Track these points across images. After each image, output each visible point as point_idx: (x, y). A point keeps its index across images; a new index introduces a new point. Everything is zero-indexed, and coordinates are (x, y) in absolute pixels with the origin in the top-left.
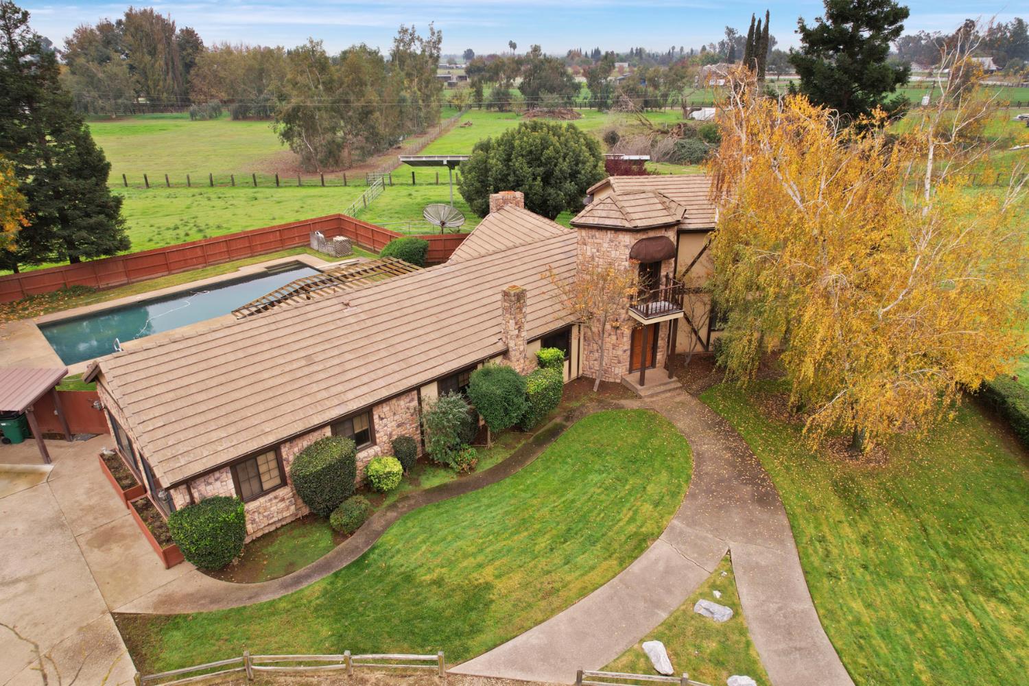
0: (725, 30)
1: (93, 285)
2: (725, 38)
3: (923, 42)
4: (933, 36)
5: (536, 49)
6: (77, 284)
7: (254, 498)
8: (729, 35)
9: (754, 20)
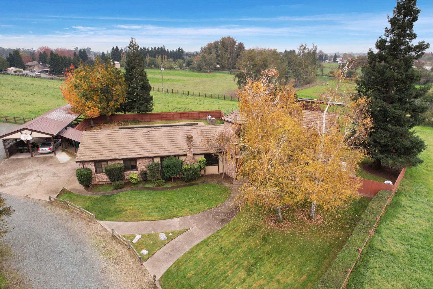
7: (100, 173)
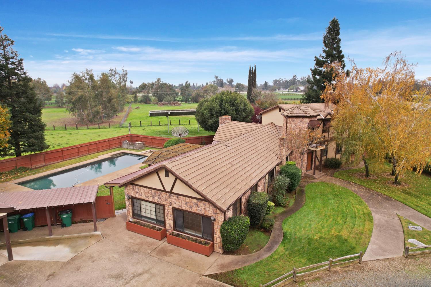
0: (214, 77)
1: (29, 166)
2: (215, 80)
3: (281, 82)
4: (284, 80)
5: (159, 80)
6: (21, 166)
8: (216, 78)
9: (250, 68)
